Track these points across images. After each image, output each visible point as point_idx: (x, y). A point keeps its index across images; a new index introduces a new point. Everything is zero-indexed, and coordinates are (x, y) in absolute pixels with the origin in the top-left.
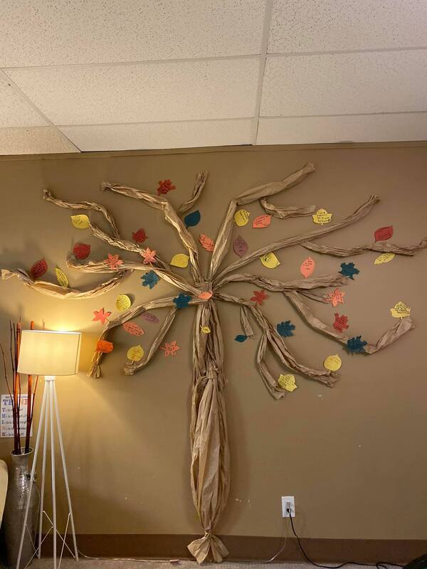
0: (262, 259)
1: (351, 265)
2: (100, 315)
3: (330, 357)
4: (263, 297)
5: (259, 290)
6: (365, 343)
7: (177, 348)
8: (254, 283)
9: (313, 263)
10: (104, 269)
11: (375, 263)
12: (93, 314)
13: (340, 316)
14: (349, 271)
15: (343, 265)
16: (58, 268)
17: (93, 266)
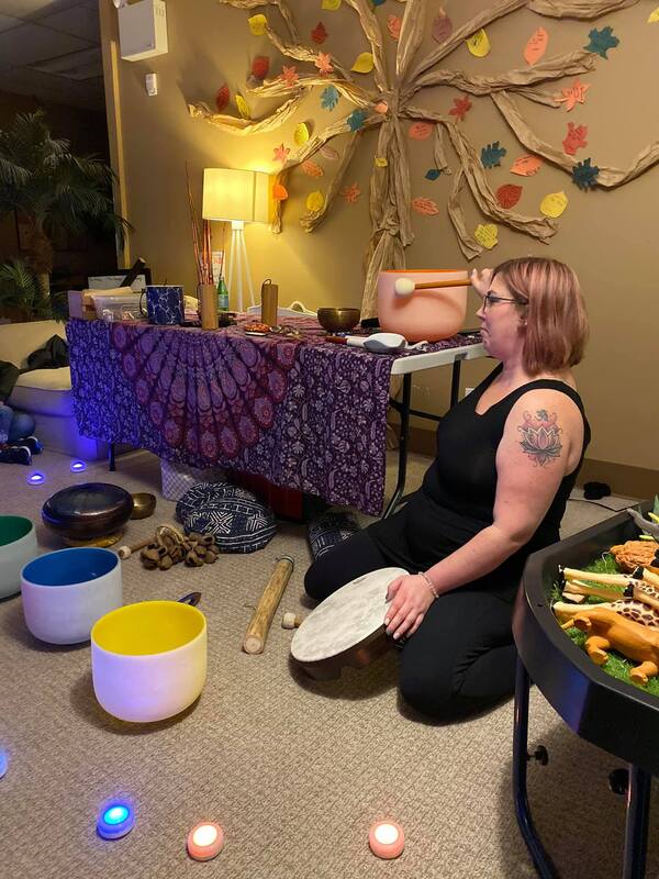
0: (469, 42)
1: (608, 30)
2: (280, 152)
3: (552, 195)
4: (468, 107)
5: (462, 97)
6: (597, 170)
7: (358, 192)
8: (454, 86)
9: (545, 38)
10: (281, 90)
11: (650, 21)
12: (272, 152)
13: (575, 128)
14: (603, 43)
15: (593, 35)
16: (240, 95)
17: (268, 87)
